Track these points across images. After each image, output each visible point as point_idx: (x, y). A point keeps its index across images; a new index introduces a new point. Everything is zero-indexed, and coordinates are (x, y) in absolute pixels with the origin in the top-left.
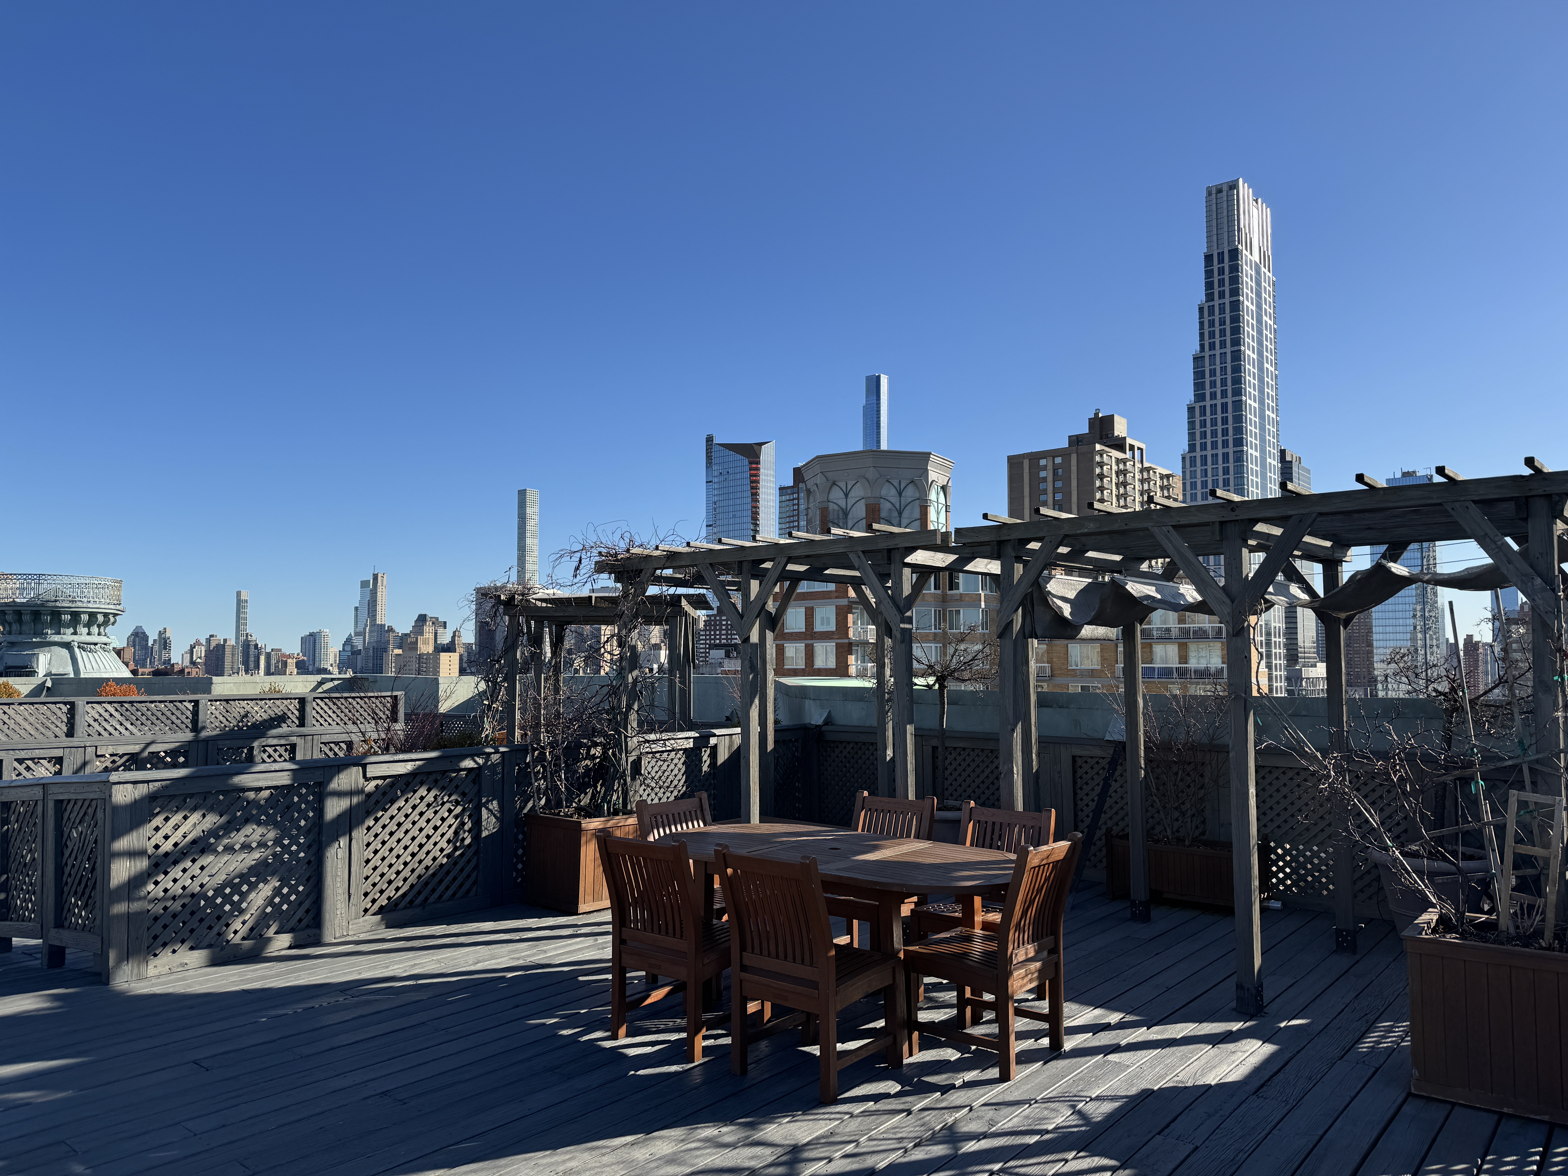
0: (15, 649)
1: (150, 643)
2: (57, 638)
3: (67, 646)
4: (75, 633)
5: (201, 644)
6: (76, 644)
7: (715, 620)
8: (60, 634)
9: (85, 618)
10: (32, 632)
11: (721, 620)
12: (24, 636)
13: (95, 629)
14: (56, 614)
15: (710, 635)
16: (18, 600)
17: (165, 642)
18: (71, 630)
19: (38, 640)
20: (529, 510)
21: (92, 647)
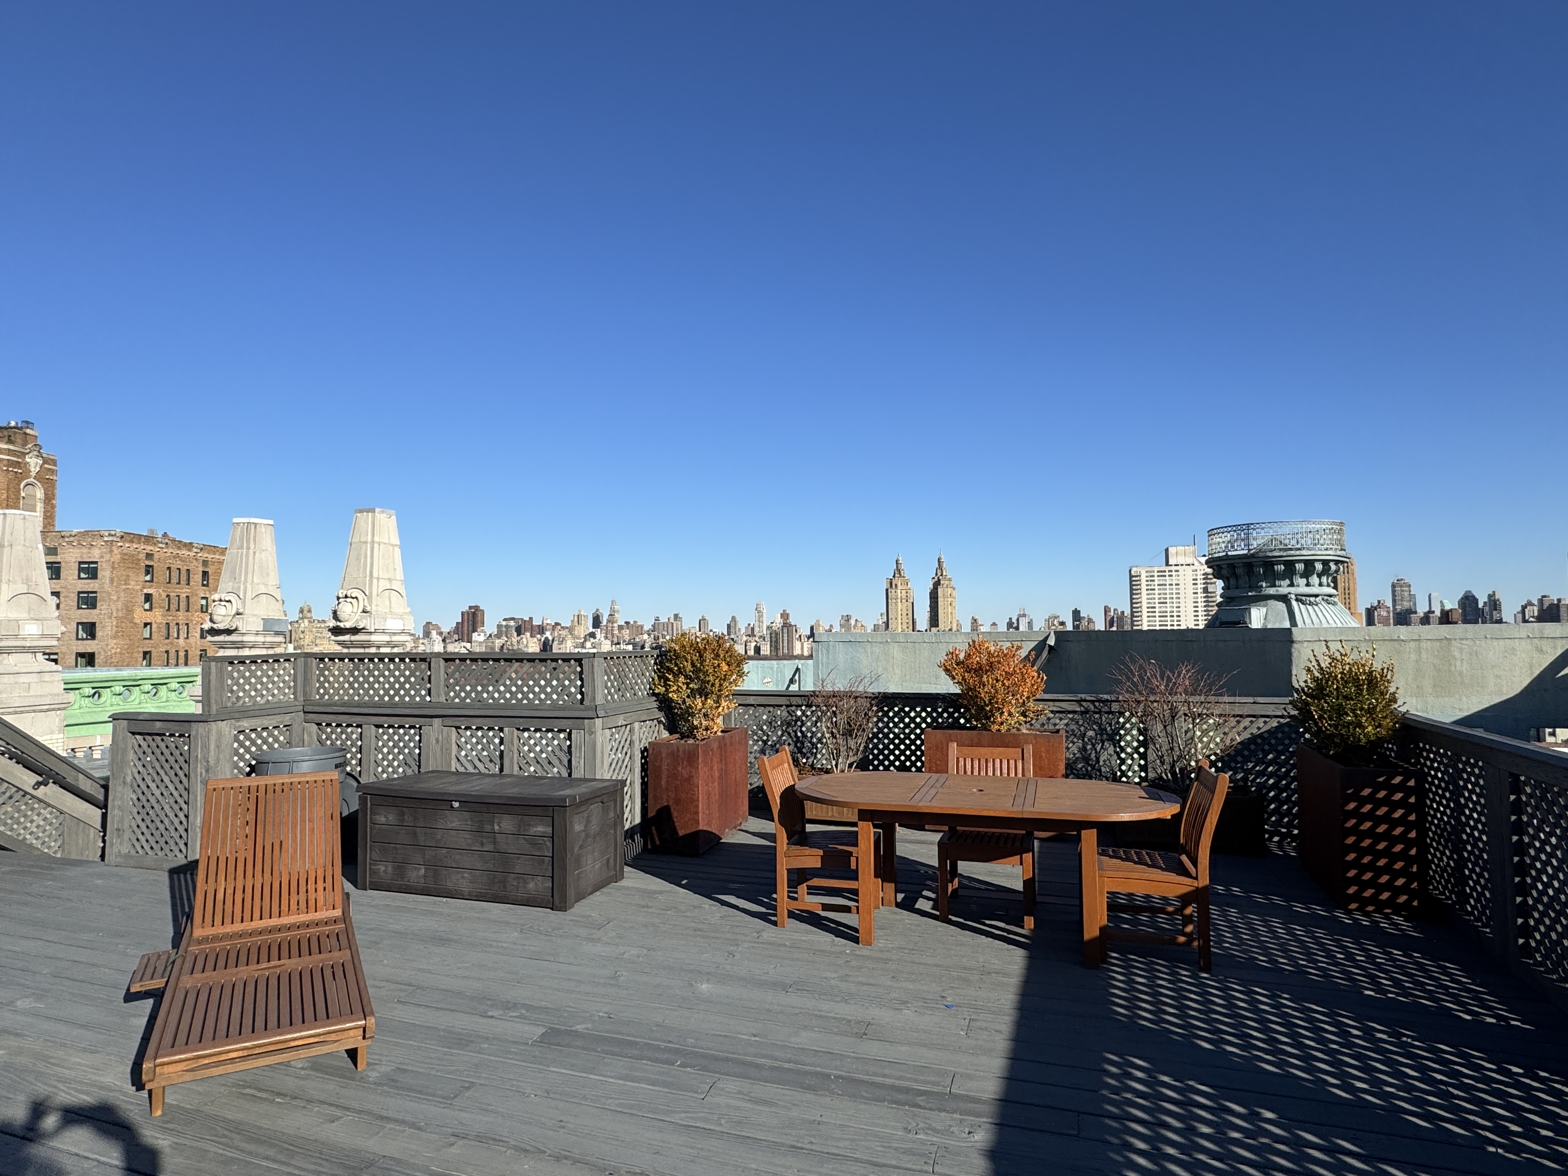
0: (1234, 604)
1: (1481, 605)
2: (1272, 591)
3: (1284, 599)
4: (1292, 585)
5: (1533, 605)
6: (1293, 596)
8: (1275, 586)
9: (1300, 567)
10: (1247, 586)
12: (1239, 590)
13: (1315, 579)
14: (1268, 564)
16: (1230, 553)
17: (1495, 604)
18: (1287, 582)
19: (1254, 593)
21: (1312, 599)
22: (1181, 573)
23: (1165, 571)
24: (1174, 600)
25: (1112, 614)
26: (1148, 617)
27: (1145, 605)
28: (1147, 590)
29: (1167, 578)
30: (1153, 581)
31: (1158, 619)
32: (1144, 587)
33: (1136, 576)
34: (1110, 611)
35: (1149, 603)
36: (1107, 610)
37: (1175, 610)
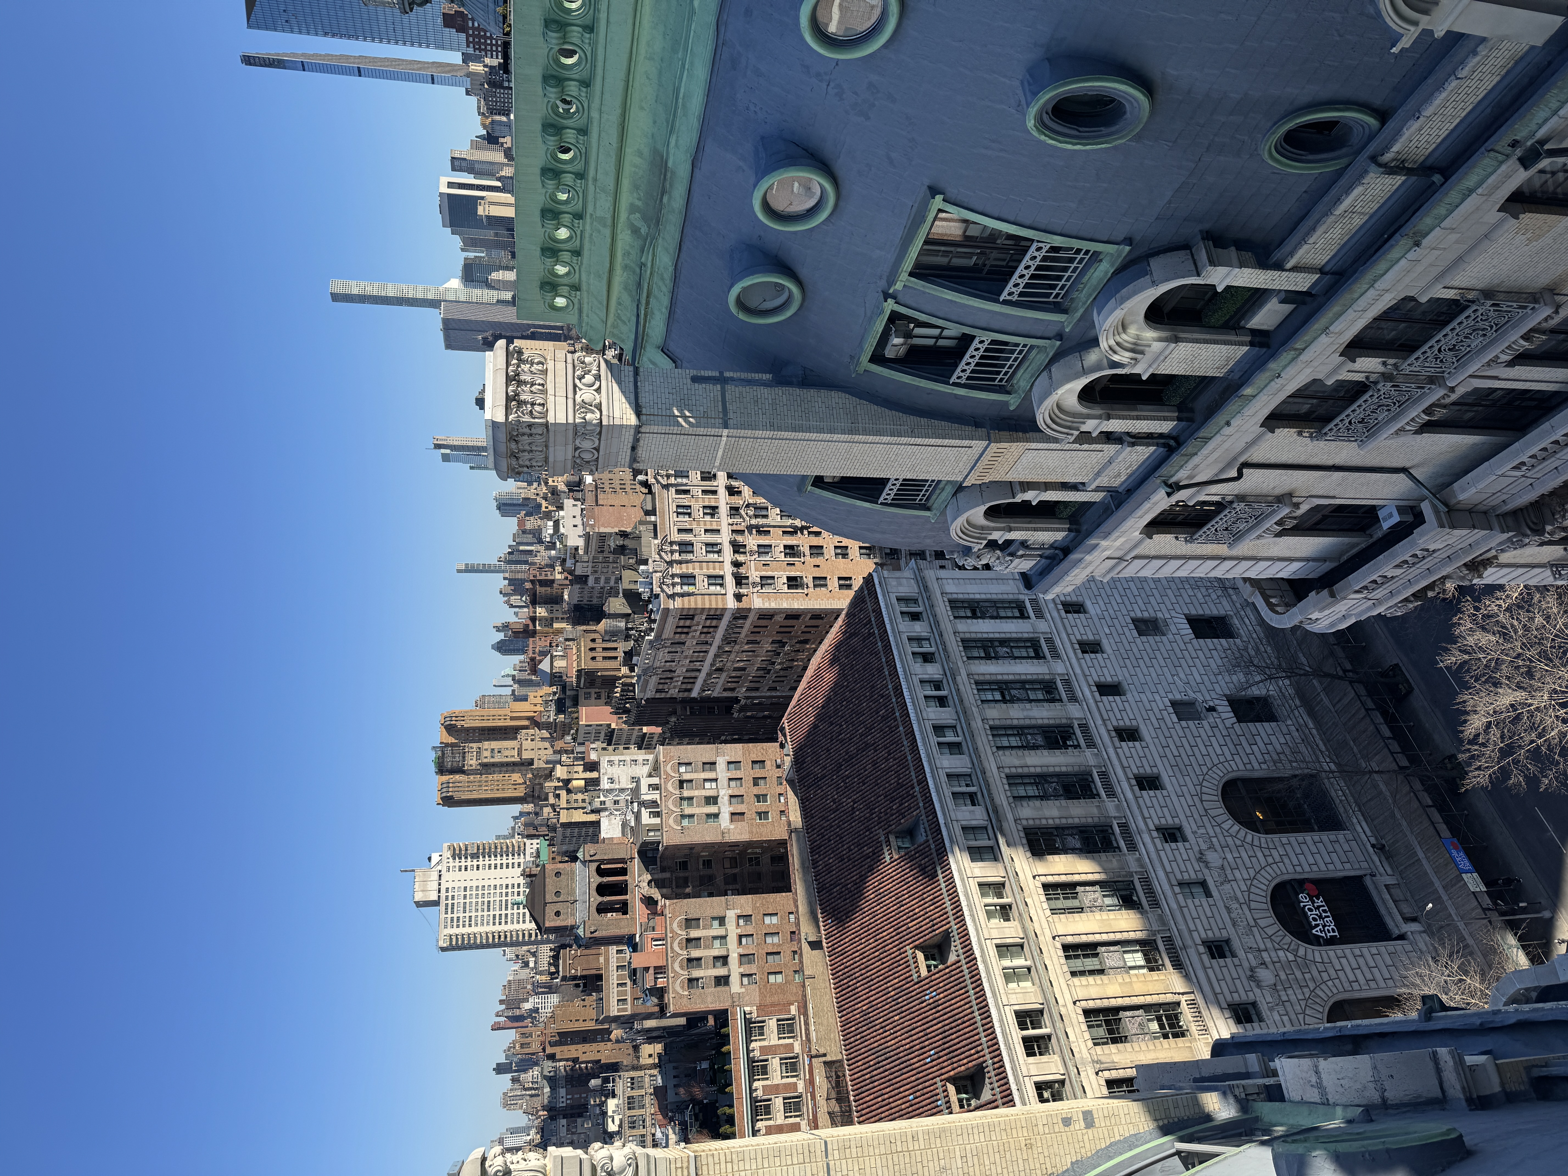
1: (507, 637)
7: (473, 35)
11: (473, 28)
15: (491, 45)
17: (505, 627)
20: (355, 291)
22: (450, 885)
23: (447, 905)
24: (486, 892)
25: (503, 1019)
26: (506, 922)
27: (491, 928)
28: (470, 925)
29: (455, 902)
30: (458, 918)
31: (509, 912)
32: (467, 930)
33: (451, 939)
34: (499, 1023)
35: (488, 924)
36: (496, 1027)
37: (498, 891)
